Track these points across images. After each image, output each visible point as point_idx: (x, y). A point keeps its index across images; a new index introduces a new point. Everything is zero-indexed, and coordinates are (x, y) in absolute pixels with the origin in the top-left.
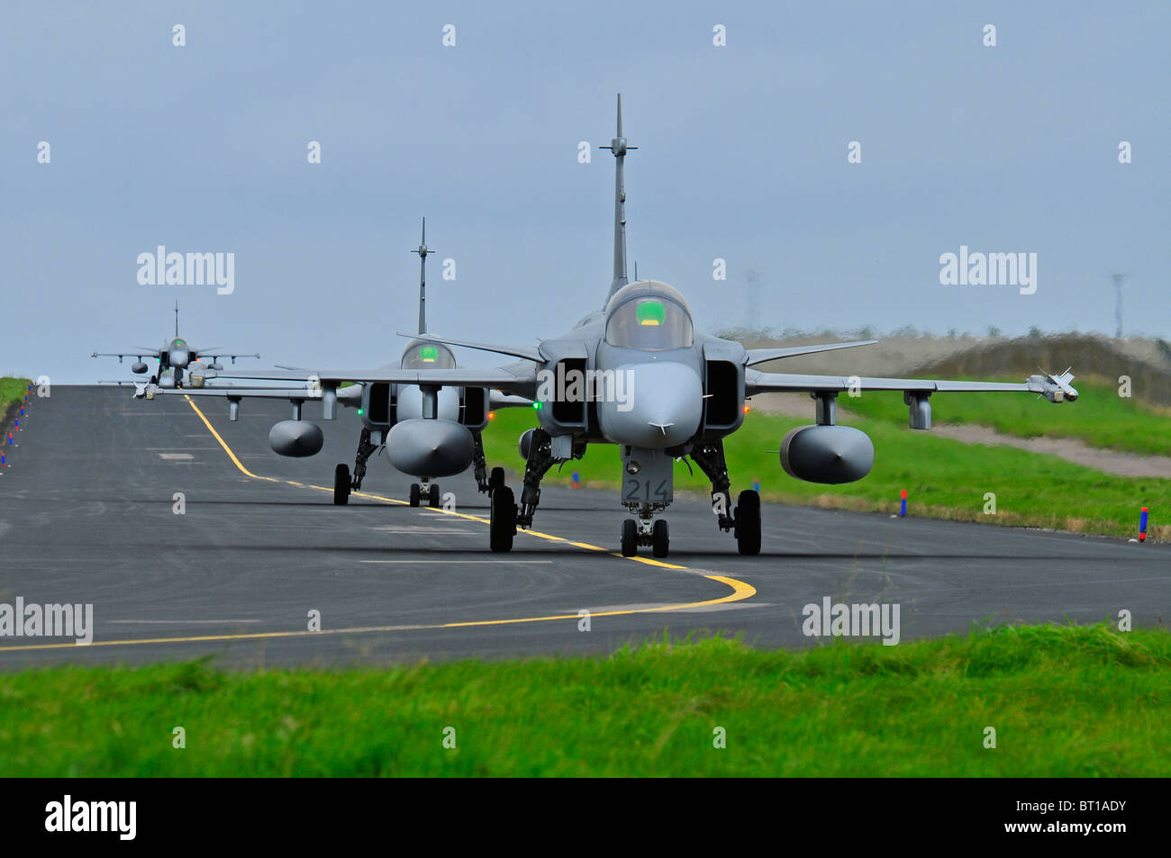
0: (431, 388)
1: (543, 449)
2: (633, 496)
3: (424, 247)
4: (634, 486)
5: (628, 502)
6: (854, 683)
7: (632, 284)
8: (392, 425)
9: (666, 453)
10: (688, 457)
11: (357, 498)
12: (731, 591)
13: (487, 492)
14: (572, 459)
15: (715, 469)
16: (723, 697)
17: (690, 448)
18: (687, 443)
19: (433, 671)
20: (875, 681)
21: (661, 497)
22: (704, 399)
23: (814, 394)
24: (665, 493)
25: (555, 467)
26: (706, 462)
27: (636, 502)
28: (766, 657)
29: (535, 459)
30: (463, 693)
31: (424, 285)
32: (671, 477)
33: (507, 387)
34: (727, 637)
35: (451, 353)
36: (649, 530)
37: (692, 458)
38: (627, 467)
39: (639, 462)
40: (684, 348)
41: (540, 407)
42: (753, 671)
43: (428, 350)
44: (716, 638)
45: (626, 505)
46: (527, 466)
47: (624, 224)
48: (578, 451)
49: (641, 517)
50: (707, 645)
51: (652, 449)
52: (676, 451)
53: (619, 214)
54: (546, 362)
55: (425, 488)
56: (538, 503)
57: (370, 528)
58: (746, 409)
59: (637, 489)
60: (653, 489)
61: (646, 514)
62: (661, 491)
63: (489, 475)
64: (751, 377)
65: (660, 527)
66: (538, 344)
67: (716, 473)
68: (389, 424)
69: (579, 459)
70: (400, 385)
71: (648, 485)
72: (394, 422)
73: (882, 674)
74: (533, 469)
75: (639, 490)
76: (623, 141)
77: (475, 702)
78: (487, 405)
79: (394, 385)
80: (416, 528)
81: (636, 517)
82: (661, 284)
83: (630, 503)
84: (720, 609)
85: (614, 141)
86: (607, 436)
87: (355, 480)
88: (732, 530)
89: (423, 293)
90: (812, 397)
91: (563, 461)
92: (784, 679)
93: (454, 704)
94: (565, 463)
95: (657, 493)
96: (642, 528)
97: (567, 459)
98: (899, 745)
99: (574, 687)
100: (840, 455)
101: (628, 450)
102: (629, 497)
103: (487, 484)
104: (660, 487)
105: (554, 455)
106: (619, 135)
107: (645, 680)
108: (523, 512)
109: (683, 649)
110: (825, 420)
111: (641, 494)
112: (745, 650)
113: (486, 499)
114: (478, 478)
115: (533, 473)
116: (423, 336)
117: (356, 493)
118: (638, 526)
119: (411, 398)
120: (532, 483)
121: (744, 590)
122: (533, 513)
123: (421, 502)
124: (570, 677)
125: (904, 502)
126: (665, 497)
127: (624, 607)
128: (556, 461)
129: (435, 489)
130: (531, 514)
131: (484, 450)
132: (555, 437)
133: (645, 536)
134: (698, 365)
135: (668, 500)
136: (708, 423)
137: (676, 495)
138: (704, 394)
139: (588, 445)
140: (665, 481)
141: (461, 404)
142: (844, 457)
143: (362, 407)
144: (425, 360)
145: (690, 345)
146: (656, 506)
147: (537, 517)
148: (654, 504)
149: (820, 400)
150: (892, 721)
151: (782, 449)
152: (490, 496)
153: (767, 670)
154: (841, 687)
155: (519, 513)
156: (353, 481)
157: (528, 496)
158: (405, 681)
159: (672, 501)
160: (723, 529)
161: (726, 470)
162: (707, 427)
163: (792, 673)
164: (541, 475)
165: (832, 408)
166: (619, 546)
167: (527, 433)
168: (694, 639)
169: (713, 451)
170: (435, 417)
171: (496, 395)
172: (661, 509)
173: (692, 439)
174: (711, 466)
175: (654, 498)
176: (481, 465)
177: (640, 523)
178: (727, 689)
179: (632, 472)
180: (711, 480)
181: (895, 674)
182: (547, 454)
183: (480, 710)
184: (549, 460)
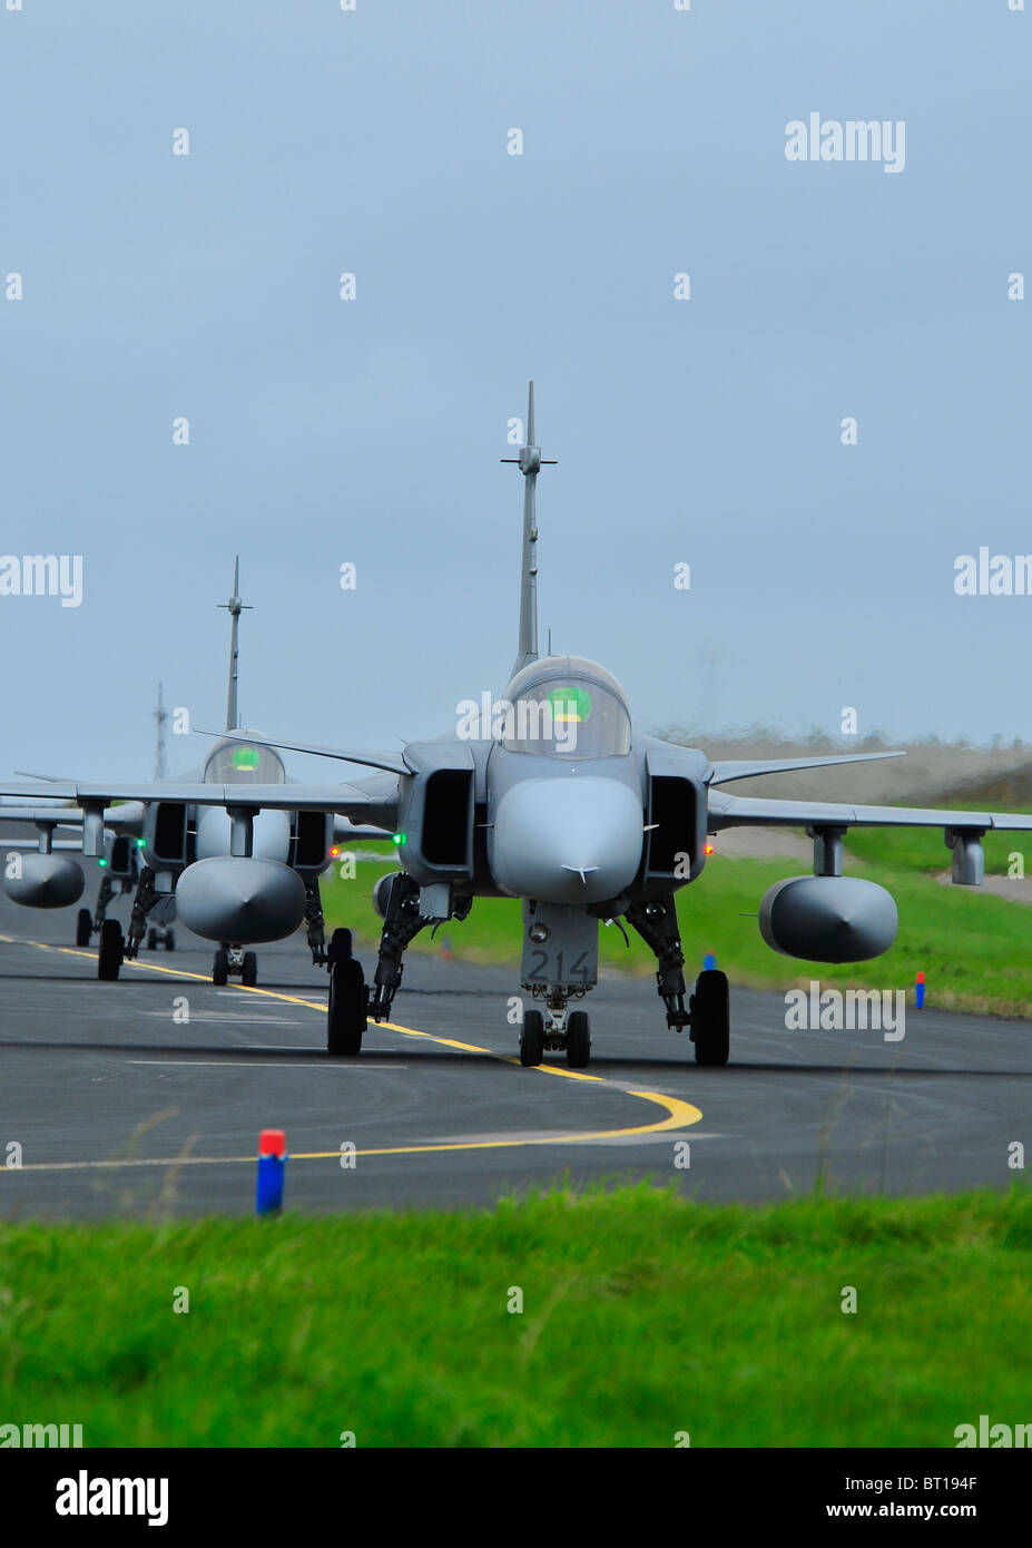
0: (244, 812)
1: (408, 904)
2: (538, 974)
3: (238, 601)
4: (540, 958)
5: (531, 983)
6: (838, 1255)
7: (542, 661)
8: (189, 863)
9: (588, 912)
10: (622, 919)
11: (129, 969)
12: (664, 1114)
13: (326, 965)
14: (449, 919)
15: (663, 939)
16: (647, 1272)
17: (624, 905)
18: (619, 898)
19: (227, 1226)
20: (869, 1254)
21: (579, 977)
22: (646, 833)
23: (811, 829)
24: (585, 971)
25: (427, 930)
26: (650, 928)
27: (542, 983)
28: (711, 1214)
29: (396, 919)
30: (269, 1261)
31: (236, 656)
32: (595, 947)
33: (357, 812)
34: (655, 1184)
35: (278, 758)
36: (560, 1026)
37: (628, 921)
38: (530, 932)
39: (548, 925)
40: (616, 756)
41: (404, 841)
42: (692, 1234)
43: (244, 752)
44: (642, 1184)
45: (528, 988)
46: (385, 929)
47: (534, 573)
48: (460, 908)
49: (548, 1006)
50: (627, 1195)
51: (567, 905)
52: (604, 909)
53: (528, 557)
54: (414, 774)
55: (237, 957)
56: (399, 985)
57: (143, 1013)
58: (708, 849)
59: (543, 965)
60: (567, 966)
61: (557, 1002)
62: (580, 968)
63: (328, 940)
64: (718, 802)
65: (578, 1022)
66: (404, 746)
67: (664, 945)
68: (184, 861)
69: (461, 919)
70: (202, 807)
71: (560, 958)
72: (192, 859)
73: (879, 1241)
74: (393, 933)
75: (547, 966)
76: (535, 451)
77: (287, 1274)
78: (330, 836)
79: (192, 806)
80: (211, 1014)
81: (541, 1006)
82: (582, 659)
83: (532, 986)
84: (648, 1141)
85: (522, 451)
86: (501, 886)
87: (130, 944)
88: (687, 1029)
89: (234, 668)
90: (809, 835)
91: (437, 921)
92: (738, 1247)
93: (255, 1277)
94: (442, 925)
95: (573, 970)
96: (551, 1023)
97: (443, 920)
98: (900, 1347)
99: (432, 1253)
100: (846, 919)
101: (533, 906)
102: (532, 976)
103: (326, 953)
104: (579, 962)
105: (424, 913)
106: (530, 441)
107: (536, 1245)
108: (377, 996)
109: (595, 1199)
110: (826, 868)
111: (550, 972)
112: (681, 1204)
113: (323, 975)
114: (312, 943)
115: (394, 941)
116: (234, 733)
117: (129, 962)
118: (545, 1020)
119: (216, 825)
120: (392, 953)
121: (685, 1114)
122: (392, 1000)
123: (230, 978)
124: (427, 1238)
125: (921, 988)
126: (585, 976)
127: (509, 1135)
128: (426, 922)
129: (250, 959)
130: (388, 1001)
131: (322, 902)
132: (425, 887)
133: (556, 1035)
134: (637, 781)
135: (589, 983)
136: (651, 869)
137: (601, 975)
138: (645, 824)
139: (474, 898)
140: (585, 954)
141: (292, 834)
142: (853, 924)
143: (145, 833)
144: (240, 768)
145: (626, 751)
146: (572, 990)
147: (399, 1002)
148: (569, 988)
149: (820, 839)
150: (891, 1311)
151: (762, 909)
152: (329, 971)
153: (713, 1233)
154: (820, 1259)
155: (371, 999)
156: (126, 945)
157: (385, 974)
158: (186, 1242)
159: (595, 983)
160: (673, 1027)
161: (679, 940)
162: (649, 874)
163: (750, 1238)
164: (404, 942)
165: (838, 850)
166: (517, 1050)
167: (386, 879)
168: (610, 1187)
169: (660, 911)
170: (249, 854)
171: (341, 822)
172: (580, 994)
173: (628, 892)
174: (656, 935)
175: (569, 978)
176: (317, 925)
177: (549, 1014)
178: (654, 1261)
179: (537, 939)
180: (657, 954)
181: (898, 1243)
182: (413, 912)
183: (293, 1285)
184: (416, 922)
